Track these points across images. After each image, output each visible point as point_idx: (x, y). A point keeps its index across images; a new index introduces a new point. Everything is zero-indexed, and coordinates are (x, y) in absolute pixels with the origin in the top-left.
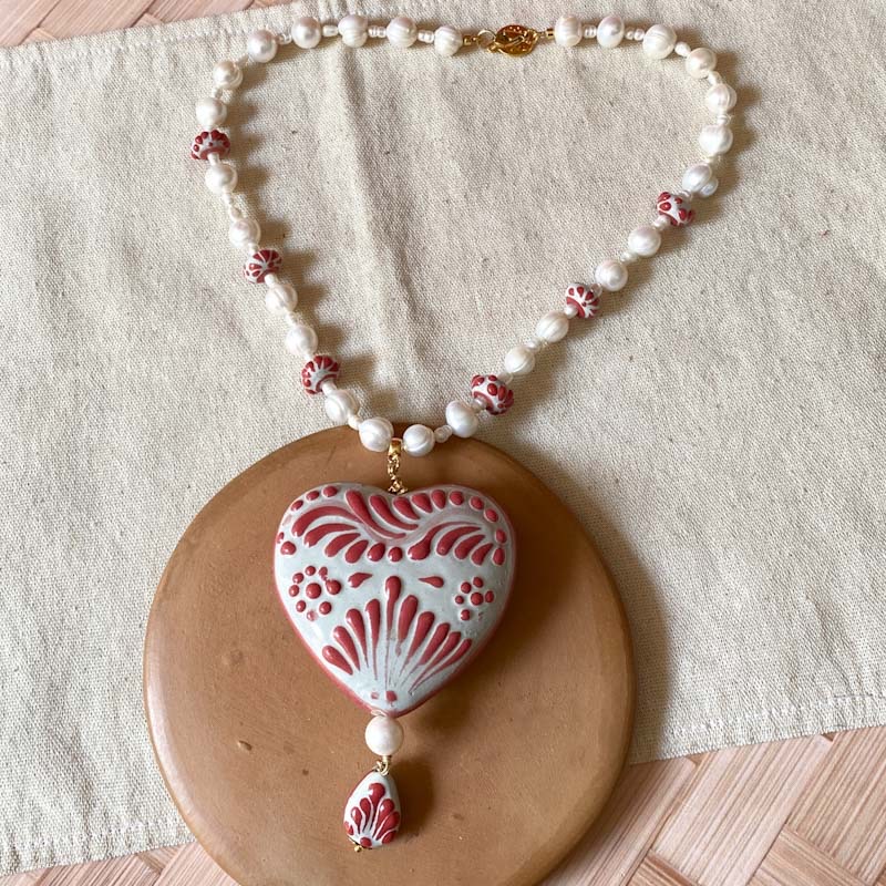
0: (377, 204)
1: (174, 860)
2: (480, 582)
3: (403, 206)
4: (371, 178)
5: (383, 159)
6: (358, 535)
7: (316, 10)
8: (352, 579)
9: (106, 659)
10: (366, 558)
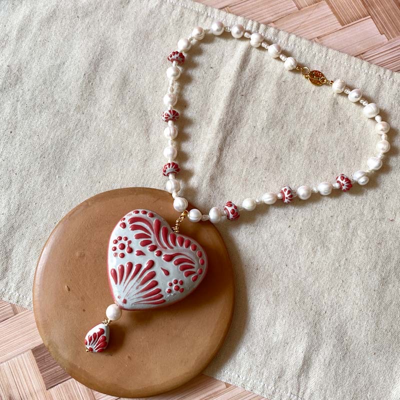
0: (227, 113)
1: (22, 313)
2: (182, 283)
3: (237, 119)
4: (230, 102)
5: (239, 97)
6: (150, 237)
7: (246, 25)
8: (138, 251)
9: (36, 228)
10: (147, 248)
